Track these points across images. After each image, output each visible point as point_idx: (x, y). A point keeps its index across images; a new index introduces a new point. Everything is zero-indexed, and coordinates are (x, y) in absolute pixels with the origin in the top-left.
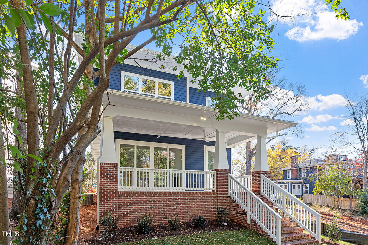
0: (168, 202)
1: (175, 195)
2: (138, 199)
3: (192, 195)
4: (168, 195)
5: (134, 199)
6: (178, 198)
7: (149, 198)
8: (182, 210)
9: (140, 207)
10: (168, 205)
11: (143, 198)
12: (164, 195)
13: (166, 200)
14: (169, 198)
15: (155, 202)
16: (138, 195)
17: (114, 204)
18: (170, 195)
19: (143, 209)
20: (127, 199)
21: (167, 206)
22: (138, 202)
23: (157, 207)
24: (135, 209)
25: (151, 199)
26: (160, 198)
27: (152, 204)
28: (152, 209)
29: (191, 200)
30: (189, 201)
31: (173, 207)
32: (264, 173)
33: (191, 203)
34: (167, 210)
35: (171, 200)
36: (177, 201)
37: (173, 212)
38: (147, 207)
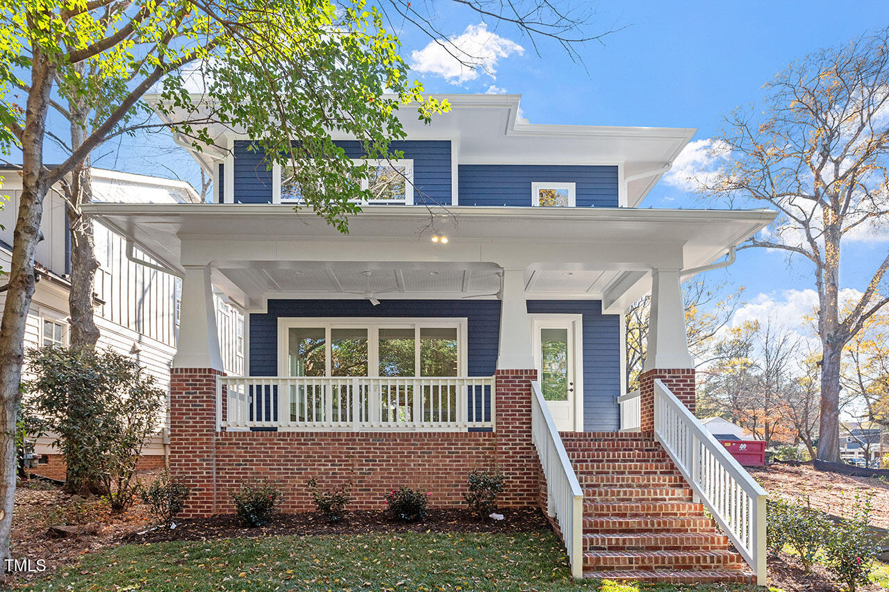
0: (346, 457)
1: (364, 440)
2: (265, 448)
3: (414, 440)
4: (346, 440)
5: (256, 448)
6: (375, 449)
7: (292, 448)
8: (387, 478)
9: (271, 469)
10: (345, 465)
11: (278, 448)
12: (333, 440)
13: (341, 453)
14: (347, 448)
15: (311, 457)
16: (266, 440)
17: (204, 460)
18: (350, 440)
19: (278, 473)
20: (238, 448)
21: (343, 467)
22: (264, 456)
23: (314, 469)
24: (258, 473)
25: (298, 449)
26: (322, 448)
27: (303, 461)
28: (301, 473)
29: (414, 453)
30: (406, 457)
31: (359, 469)
32: (667, 375)
33: (413, 461)
34: (343, 477)
35: (353, 453)
36: (371, 455)
37: (360, 482)
38: (288, 469)
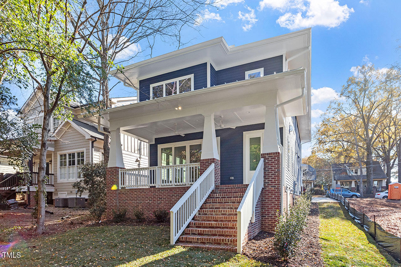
0: (153, 197)
1: (158, 191)
2: (131, 195)
3: (174, 190)
4: (153, 191)
5: (129, 195)
6: (162, 194)
7: (138, 194)
8: (165, 205)
9: (133, 202)
10: (153, 201)
11: (134, 195)
12: (149, 191)
13: (152, 196)
14: (154, 194)
15: (143, 197)
16: (131, 192)
17: (115, 199)
18: (154, 191)
19: (135, 204)
20: (124, 195)
21: (152, 201)
22: (131, 198)
23: (144, 202)
24: (129, 204)
25: (140, 194)
26: (146, 194)
27: (141, 199)
28: (140, 204)
29: (174, 195)
30: (171, 197)
31: (157, 202)
33: (174, 198)
34: (153, 205)
35: (155, 196)
36: (160, 196)
37: (157, 207)
38: (137, 202)
